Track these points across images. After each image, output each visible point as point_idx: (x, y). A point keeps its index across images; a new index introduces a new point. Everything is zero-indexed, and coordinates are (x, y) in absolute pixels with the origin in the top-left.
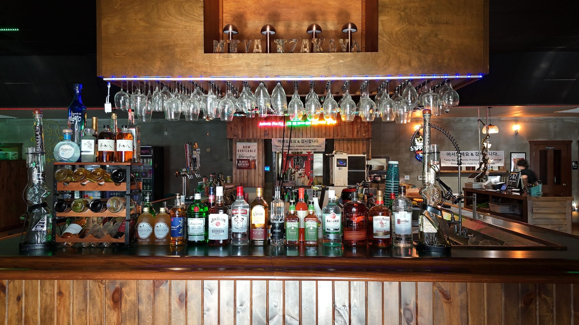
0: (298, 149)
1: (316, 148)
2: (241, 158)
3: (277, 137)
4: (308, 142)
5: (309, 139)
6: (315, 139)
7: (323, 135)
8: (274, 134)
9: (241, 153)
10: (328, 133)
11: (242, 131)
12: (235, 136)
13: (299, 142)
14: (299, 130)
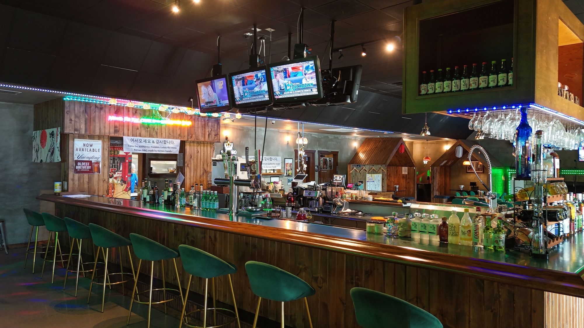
0: (153, 151)
1: (171, 149)
2: (80, 159)
3: (129, 134)
4: (163, 143)
5: (165, 139)
6: (170, 140)
7: (178, 136)
8: (126, 131)
9: (81, 153)
10: (182, 135)
11: (85, 124)
12: (75, 130)
13: (153, 142)
14: (154, 128)
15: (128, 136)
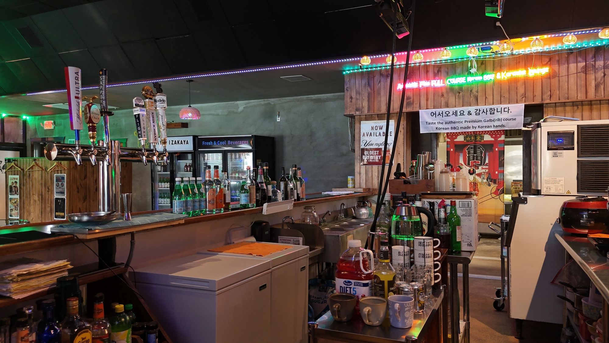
0: (469, 128)
1: (504, 123)
2: (368, 147)
3: (429, 106)
4: (489, 113)
5: (492, 107)
6: (503, 106)
7: (519, 98)
8: (423, 102)
9: (368, 139)
10: (529, 94)
11: (369, 101)
12: (357, 110)
13: (469, 113)
14: (471, 91)
15: (427, 109)
